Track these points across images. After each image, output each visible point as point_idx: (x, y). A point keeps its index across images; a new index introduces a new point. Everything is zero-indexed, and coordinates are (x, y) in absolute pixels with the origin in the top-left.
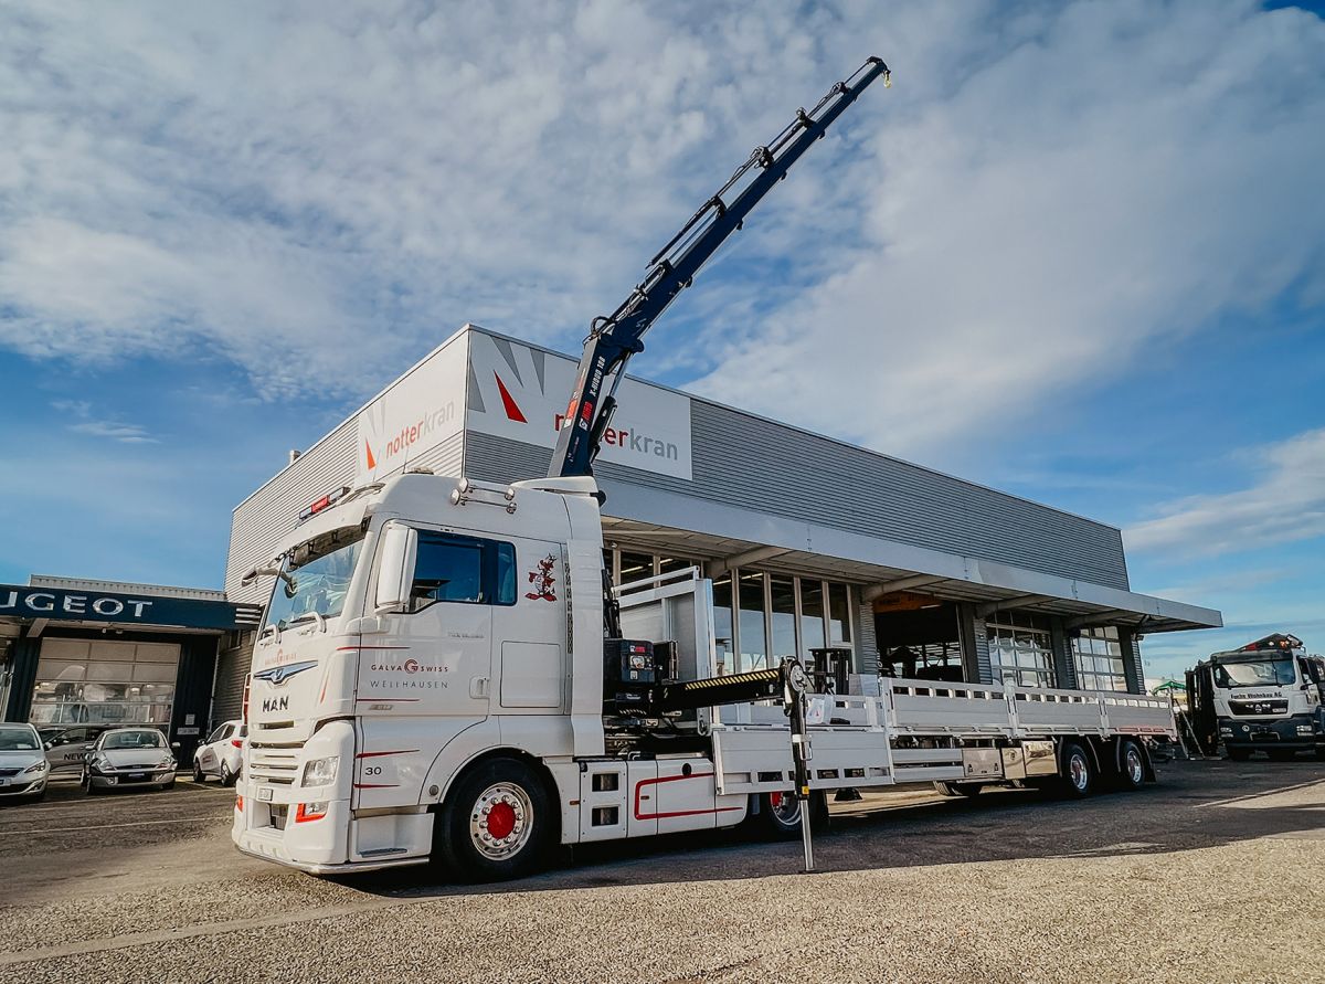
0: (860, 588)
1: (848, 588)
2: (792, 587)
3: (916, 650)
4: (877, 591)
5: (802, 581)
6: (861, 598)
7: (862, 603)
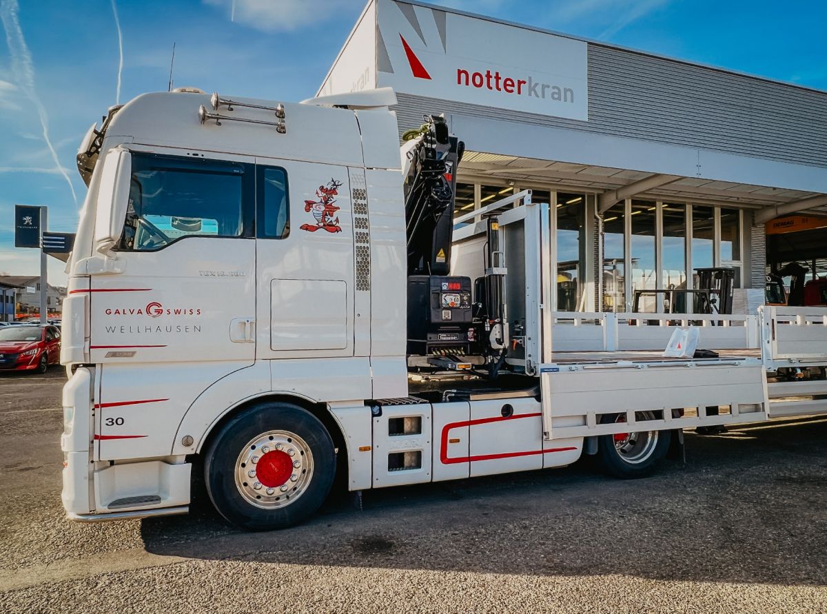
0: (752, 212)
1: (741, 213)
2: (683, 214)
3: (807, 264)
4: (770, 214)
5: (694, 209)
6: (754, 220)
7: (754, 225)
